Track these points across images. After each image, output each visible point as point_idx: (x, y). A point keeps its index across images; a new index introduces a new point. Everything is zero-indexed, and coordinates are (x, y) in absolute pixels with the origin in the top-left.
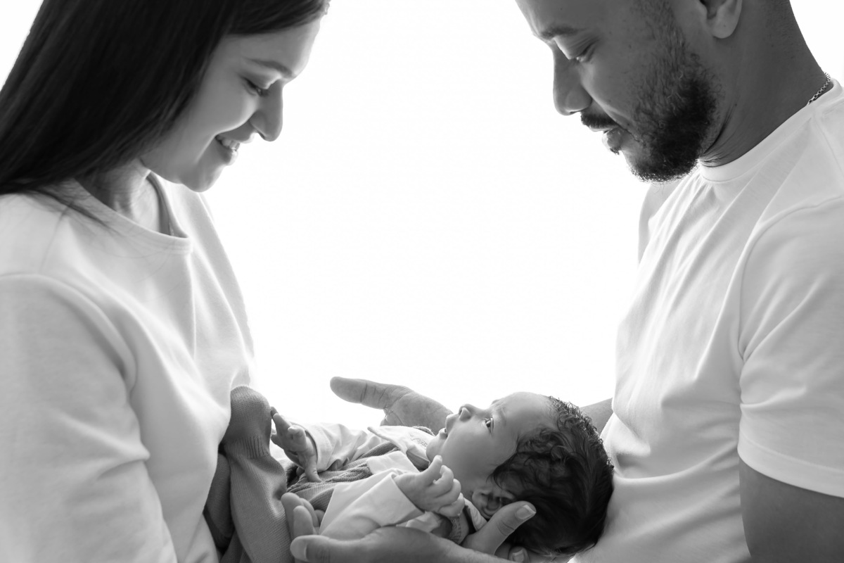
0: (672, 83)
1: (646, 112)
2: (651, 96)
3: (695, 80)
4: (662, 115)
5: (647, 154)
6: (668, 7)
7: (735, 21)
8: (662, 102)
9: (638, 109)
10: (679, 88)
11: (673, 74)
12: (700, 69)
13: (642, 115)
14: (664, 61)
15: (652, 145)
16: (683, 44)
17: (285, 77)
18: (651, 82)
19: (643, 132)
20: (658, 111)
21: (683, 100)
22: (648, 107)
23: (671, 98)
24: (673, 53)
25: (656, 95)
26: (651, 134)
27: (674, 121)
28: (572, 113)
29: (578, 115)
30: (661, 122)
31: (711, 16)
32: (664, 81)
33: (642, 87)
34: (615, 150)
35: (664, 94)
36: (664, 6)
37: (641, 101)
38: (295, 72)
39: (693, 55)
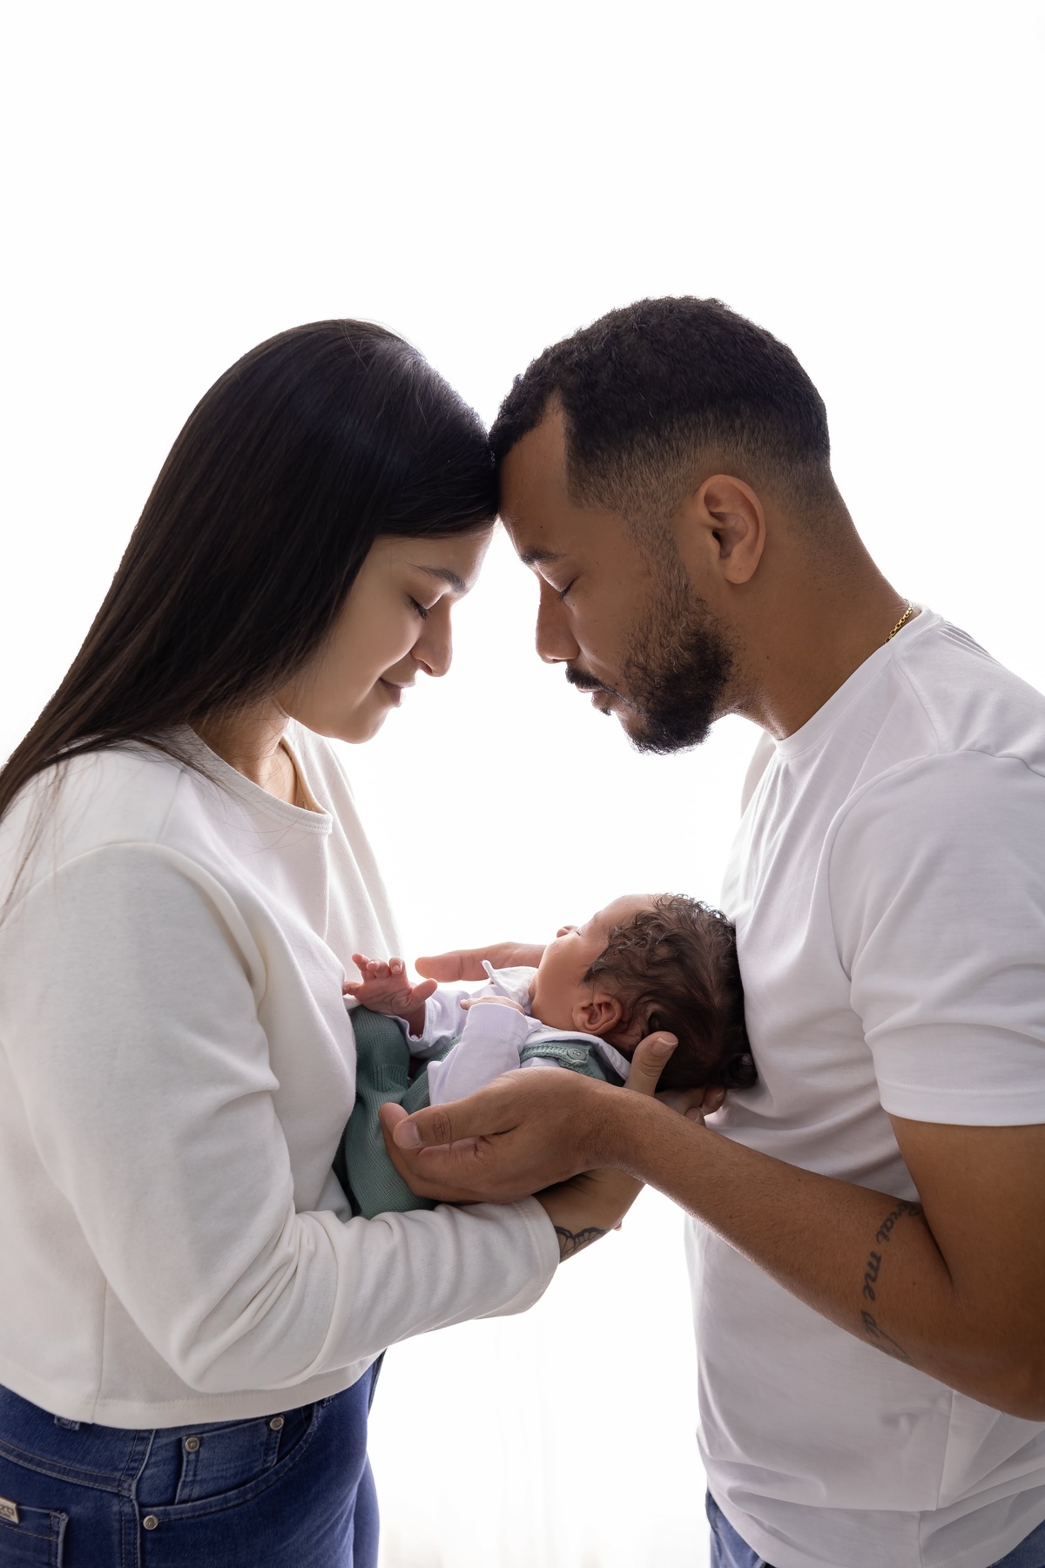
0: (672, 634)
1: (638, 666)
2: (644, 647)
3: (702, 631)
4: (658, 671)
5: (643, 721)
6: (669, 536)
7: (754, 563)
8: (658, 655)
9: (629, 663)
10: (681, 639)
11: (673, 623)
12: (709, 618)
13: (634, 669)
14: (662, 604)
15: (648, 711)
16: (686, 586)
17: (456, 590)
18: (645, 628)
19: (635, 693)
20: (653, 665)
21: (686, 655)
22: (641, 659)
23: (669, 651)
24: (673, 595)
25: (650, 645)
26: (646, 694)
27: (673, 681)
28: (555, 661)
29: (564, 666)
30: (657, 679)
31: (724, 554)
32: (661, 629)
33: (633, 635)
34: (606, 711)
35: (661, 645)
36: (664, 535)
37: (632, 651)
38: (468, 585)
39: (699, 600)
